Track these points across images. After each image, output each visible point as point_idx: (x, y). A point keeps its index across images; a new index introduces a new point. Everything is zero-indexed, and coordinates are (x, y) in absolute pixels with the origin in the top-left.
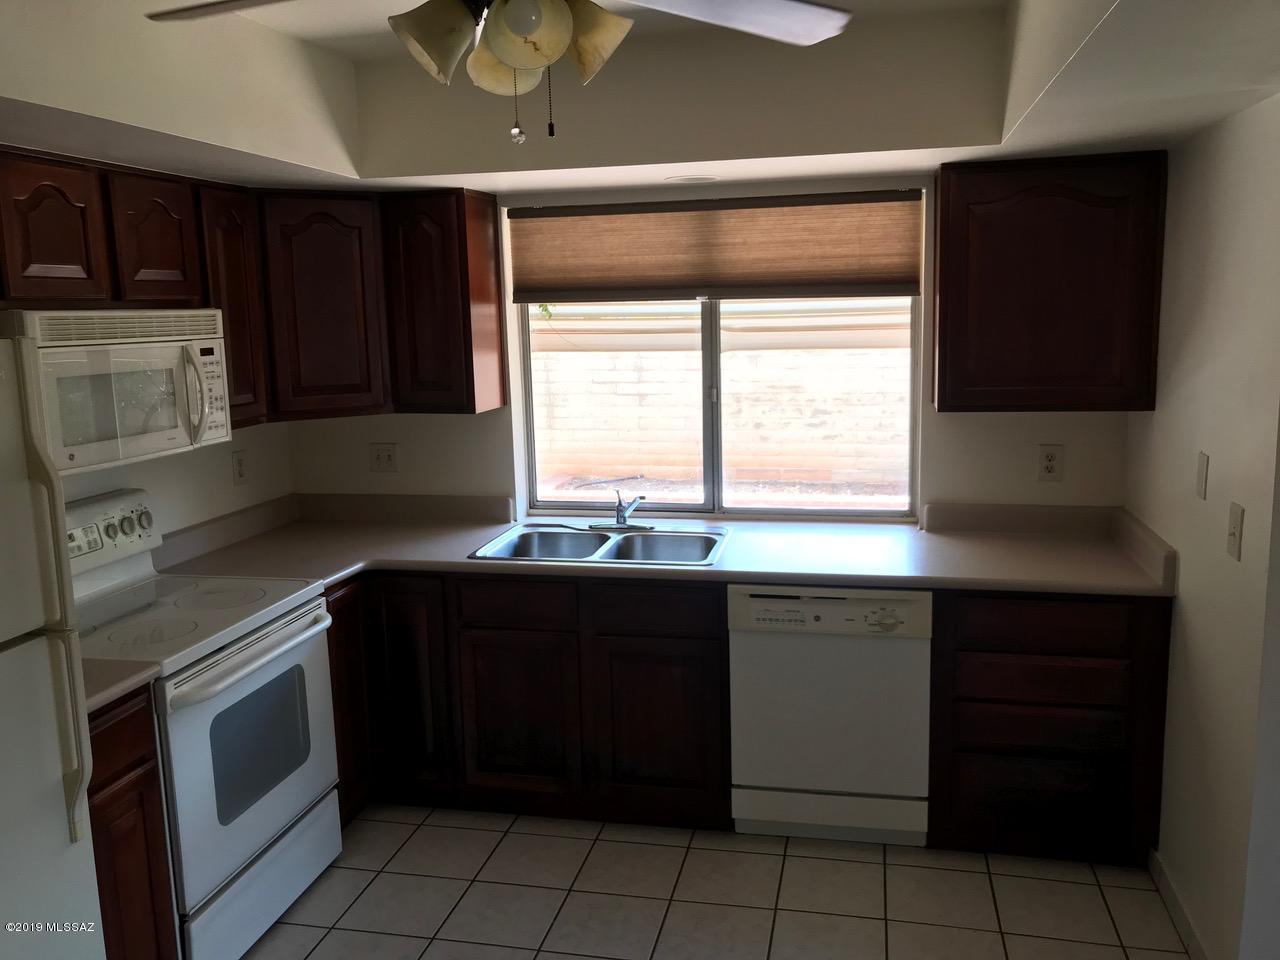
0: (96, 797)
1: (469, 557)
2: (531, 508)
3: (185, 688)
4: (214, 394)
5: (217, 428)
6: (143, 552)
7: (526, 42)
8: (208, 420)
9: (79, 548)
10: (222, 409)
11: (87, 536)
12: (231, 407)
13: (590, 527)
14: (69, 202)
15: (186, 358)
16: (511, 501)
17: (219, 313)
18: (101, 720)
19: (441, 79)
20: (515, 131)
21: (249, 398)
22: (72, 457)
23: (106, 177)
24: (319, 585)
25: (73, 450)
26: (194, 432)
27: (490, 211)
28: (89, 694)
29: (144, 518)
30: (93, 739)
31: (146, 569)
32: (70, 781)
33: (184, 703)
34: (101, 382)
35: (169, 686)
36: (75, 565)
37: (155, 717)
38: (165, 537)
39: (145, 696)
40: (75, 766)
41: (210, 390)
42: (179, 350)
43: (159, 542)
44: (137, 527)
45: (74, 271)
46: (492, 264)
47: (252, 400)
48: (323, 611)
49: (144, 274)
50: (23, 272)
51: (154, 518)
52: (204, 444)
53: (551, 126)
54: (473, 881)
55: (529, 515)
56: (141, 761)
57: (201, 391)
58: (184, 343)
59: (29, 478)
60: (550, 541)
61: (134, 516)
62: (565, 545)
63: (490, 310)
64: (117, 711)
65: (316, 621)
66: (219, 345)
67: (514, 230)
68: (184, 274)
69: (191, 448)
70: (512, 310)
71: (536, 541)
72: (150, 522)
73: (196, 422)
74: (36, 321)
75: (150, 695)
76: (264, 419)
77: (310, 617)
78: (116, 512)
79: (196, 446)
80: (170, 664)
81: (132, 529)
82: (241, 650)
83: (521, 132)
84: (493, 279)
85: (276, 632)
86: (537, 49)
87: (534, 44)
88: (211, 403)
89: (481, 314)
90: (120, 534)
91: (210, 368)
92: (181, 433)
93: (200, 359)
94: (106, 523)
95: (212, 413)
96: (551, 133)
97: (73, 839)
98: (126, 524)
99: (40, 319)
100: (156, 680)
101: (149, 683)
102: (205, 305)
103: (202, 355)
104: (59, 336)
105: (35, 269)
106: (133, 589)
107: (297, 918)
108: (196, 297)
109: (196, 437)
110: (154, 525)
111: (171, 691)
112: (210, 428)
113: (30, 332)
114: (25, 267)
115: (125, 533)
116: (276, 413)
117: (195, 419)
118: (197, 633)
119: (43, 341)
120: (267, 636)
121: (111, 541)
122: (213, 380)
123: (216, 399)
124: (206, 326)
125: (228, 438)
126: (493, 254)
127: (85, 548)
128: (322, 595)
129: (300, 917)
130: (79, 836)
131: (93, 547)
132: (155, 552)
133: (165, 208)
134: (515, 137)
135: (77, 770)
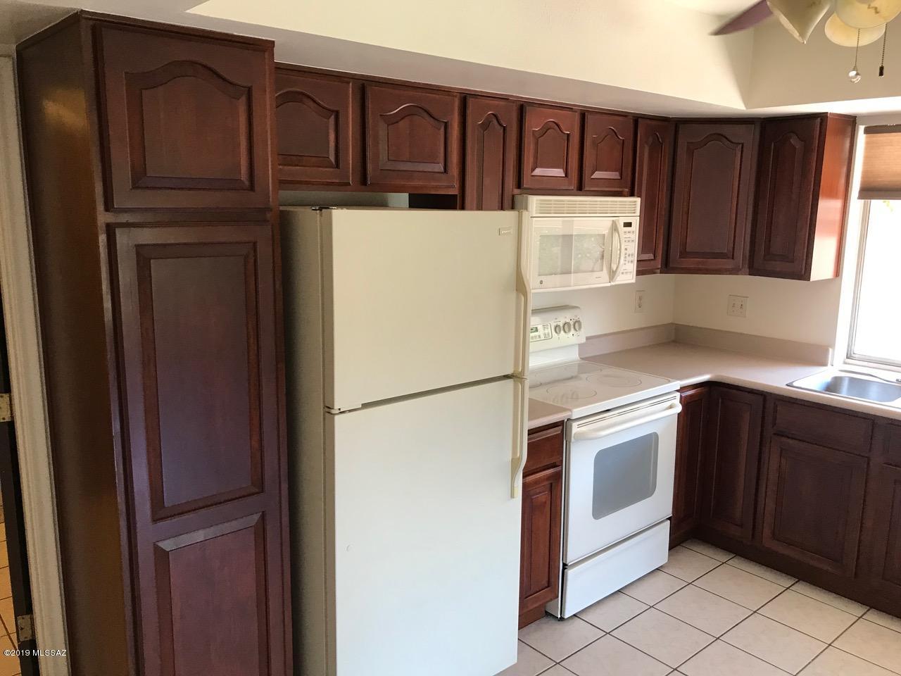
0: (528, 478)
1: (787, 385)
2: (847, 358)
3: (584, 429)
4: (628, 252)
5: (627, 273)
6: (573, 345)
7: (869, 8)
8: (621, 269)
9: (539, 336)
10: (632, 262)
11: (544, 330)
12: (638, 261)
13: (897, 380)
14: (562, 132)
15: (614, 228)
16: (831, 350)
17: (638, 200)
18: (534, 435)
19: (800, 39)
20: (853, 73)
21: (651, 256)
22: (541, 282)
23: (584, 115)
24: (678, 384)
25: (542, 278)
26: (612, 274)
27: (849, 129)
28: (530, 419)
29: (577, 324)
30: (529, 445)
31: (574, 355)
32: (515, 463)
33: (582, 437)
34: (567, 239)
35: (575, 425)
36: (532, 347)
37: (565, 442)
38: (588, 338)
39: (561, 427)
40: (518, 455)
41: (626, 249)
42: (611, 222)
43: (584, 340)
44: (572, 329)
45: (559, 172)
46: (844, 170)
47: (653, 258)
48: (677, 402)
49: (598, 175)
50: (532, 172)
51: (582, 326)
52: (617, 283)
53: (882, 69)
54: (755, 612)
55: (845, 363)
56: (554, 466)
57: (620, 249)
58: (614, 219)
59: (517, 290)
60: (859, 385)
61: (572, 323)
62: (874, 391)
63: (837, 204)
64: (544, 432)
65: (671, 407)
66: (636, 222)
67: (868, 143)
68: (621, 175)
69: (609, 285)
70: (856, 204)
71: (846, 384)
72: (580, 328)
73: (614, 269)
74: (534, 201)
75: (563, 428)
76: (659, 271)
77: (668, 404)
78: (563, 318)
79: (613, 284)
80: (577, 413)
81: (570, 330)
82: (620, 414)
83: (857, 74)
84: (843, 181)
85: (645, 408)
86: (877, 12)
87: (876, 8)
88: (625, 257)
89: (827, 208)
90: (562, 332)
91: (628, 235)
92: (604, 274)
93: (622, 229)
94: (555, 324)
95: (625, 264)
96: (881, 74)
97: (512, 496)
98: (566, 326)
99: (537, 200)
100: (568, 420)
101: (563, 421)
102: (632, 195)
103: (624, 226)
104: (545, 211)
105: (538, 172)
106: (566, 366)
107: (631, 592)
108: (627, 190)
109: (613, 277)
110: (582, 329)
111: (575, 429)
112: (623, 273)
113: (530, 207)
114: (533, 170)
115: (565, 332)
116: (667, 267)
117: (614, 267)
118: (594, 398)
119: (536, 213)
120: (638, 409)
121: (556, 335)
122: (629, 244)
123: (629, 255)
124: (630, 208)
125: (634, 281)
126: (846, 163)
127: (543, 337)
128: (677, 391)
129: (633, 592)
130: (515, 496)
131: (547, 337)
132: (580, 346)
133: (615, 133)
134: (852, 77)
135: (519, 459)
